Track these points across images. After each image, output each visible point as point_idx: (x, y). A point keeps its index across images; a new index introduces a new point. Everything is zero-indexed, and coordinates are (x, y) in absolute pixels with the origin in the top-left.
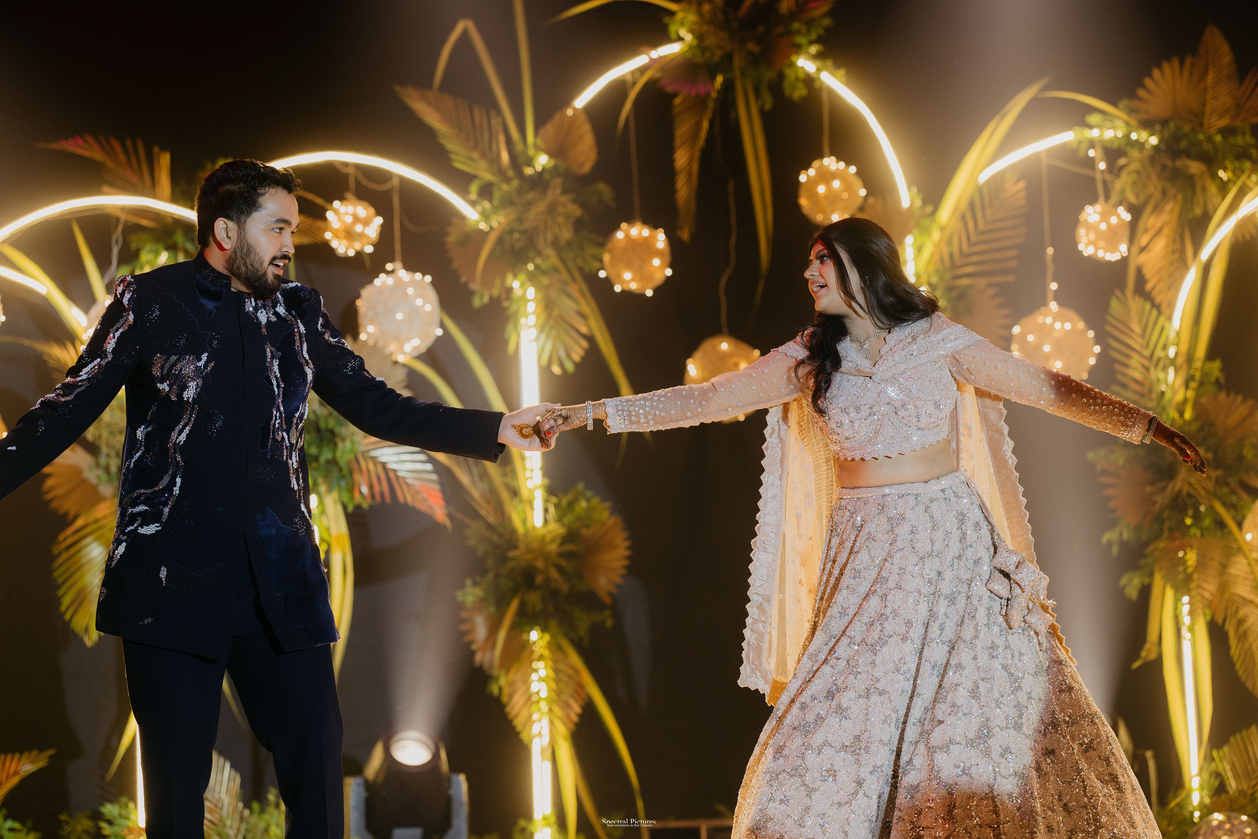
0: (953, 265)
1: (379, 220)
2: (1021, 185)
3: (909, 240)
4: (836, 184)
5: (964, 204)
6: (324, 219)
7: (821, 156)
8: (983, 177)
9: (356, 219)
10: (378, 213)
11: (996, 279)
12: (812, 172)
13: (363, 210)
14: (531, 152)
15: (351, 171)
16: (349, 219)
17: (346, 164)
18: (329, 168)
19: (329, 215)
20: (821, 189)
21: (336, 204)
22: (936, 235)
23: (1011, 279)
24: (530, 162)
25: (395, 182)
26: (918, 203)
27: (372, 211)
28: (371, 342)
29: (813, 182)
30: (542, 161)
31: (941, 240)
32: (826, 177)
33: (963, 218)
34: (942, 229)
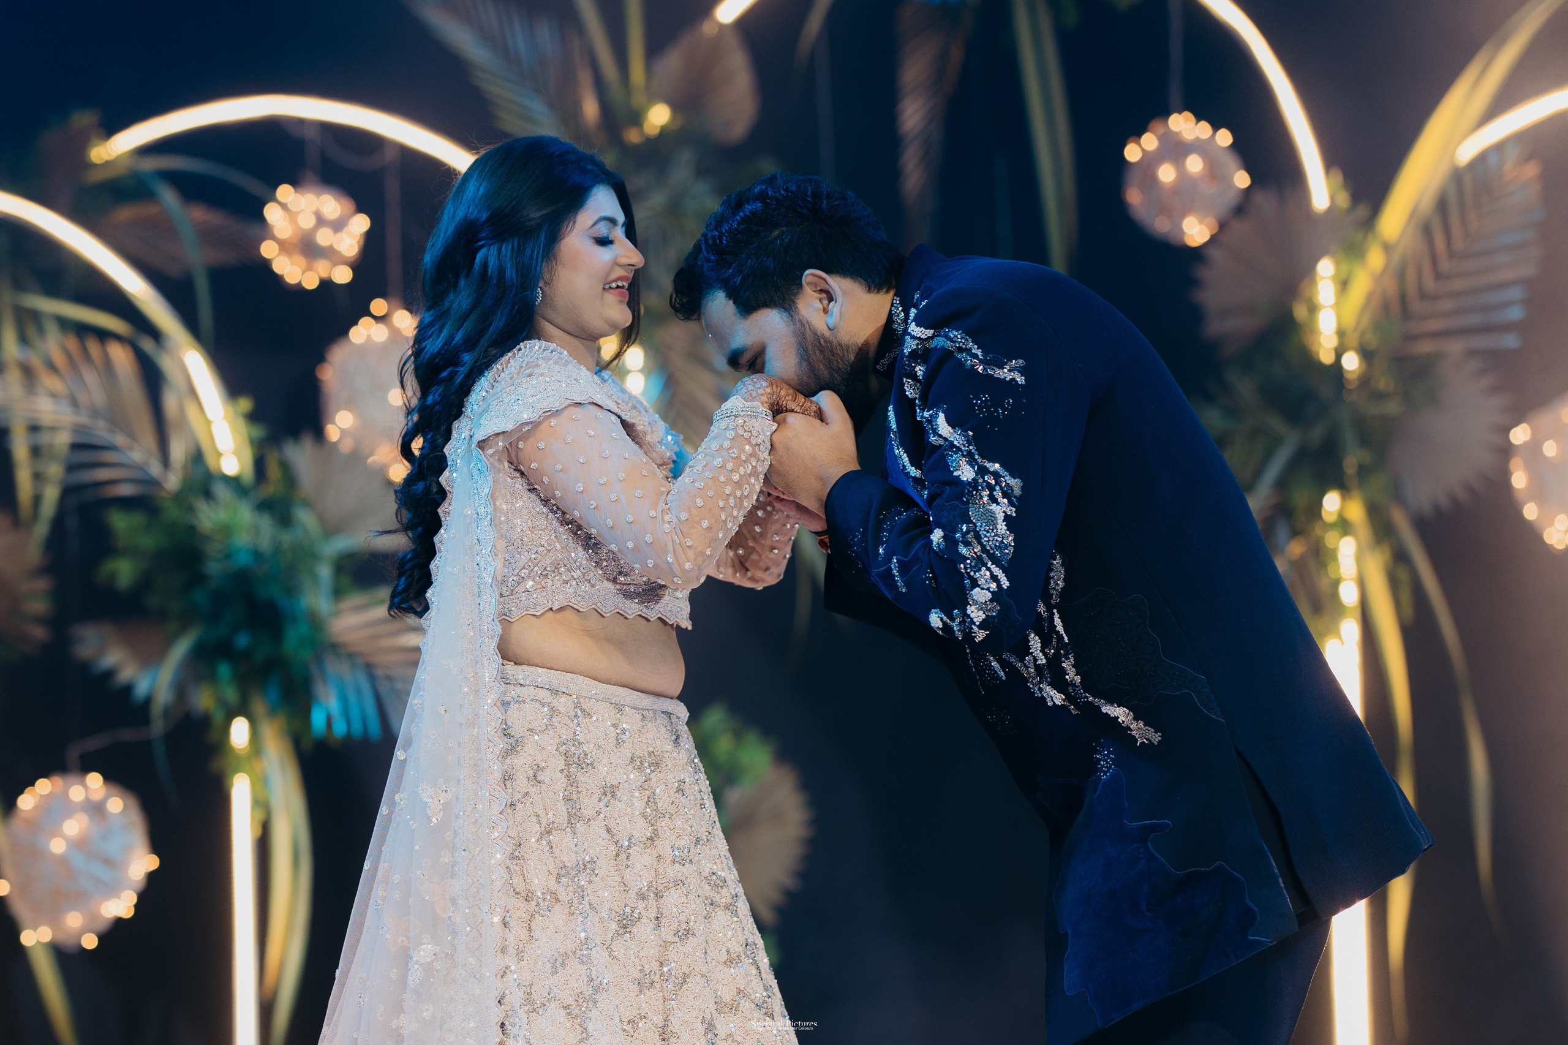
0: (1406, 313)
1: (361, 224)
2: (1532, 170)
3: (1325, 268)
4: (1194, 164)
5: (1428, 203)
6: (262, 219)
7: (1166, 113)
8: (1467, 151)
9: (321, 221)
10: (360, 209)
11: (1480, 342)
12: (1150, 141)
13: (331, 204)
14: (638, 99)
15: (309, 134)
16: (307, 222)
17: (301, 122)
18: (271, 126)
19: (272, 213)
20: (1166, 174)
21: (285, 192)
22: (1375, 259)
23: (1511, 341)
24: (636, 118)
25: (389, 156)
26: (1344, 200)
27: (348, 205)
28: (346, 446)
29: (1150, 162)
30: (659, 116)
31: (1385, 269)
32: (1176, 150)
33: (1426, 230)
34: (1387, 248)
